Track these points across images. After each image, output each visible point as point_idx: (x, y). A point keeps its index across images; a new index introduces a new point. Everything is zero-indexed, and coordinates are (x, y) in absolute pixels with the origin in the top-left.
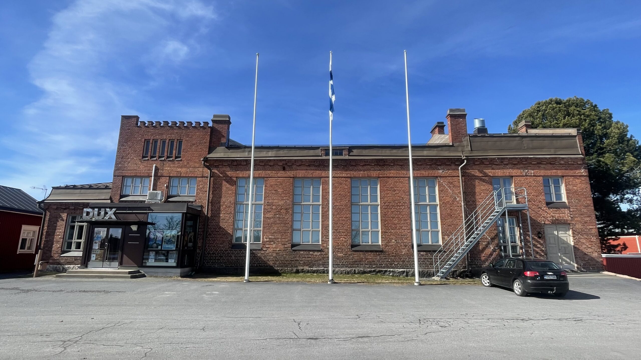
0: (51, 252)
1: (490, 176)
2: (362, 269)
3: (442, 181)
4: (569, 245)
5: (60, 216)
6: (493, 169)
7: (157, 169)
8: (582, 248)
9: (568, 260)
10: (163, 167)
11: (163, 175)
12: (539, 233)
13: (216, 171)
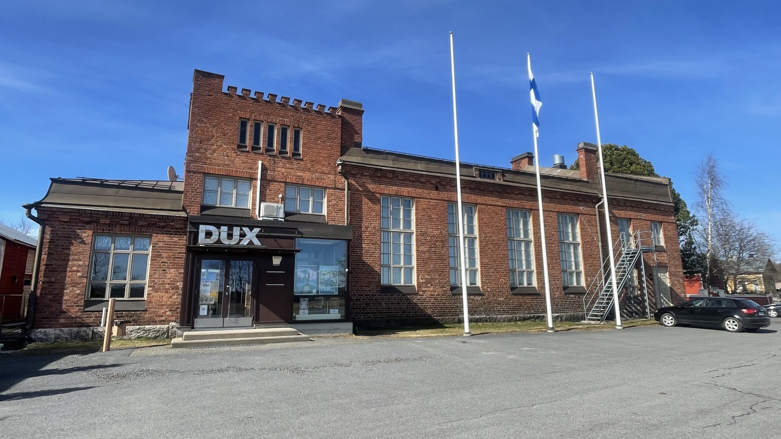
0: (61, 303)
1: (617, 217)
2: (522, 315)
3: (583, 219)
4: (666, 286)
5: (77, 237)
6: (618, 210)
7: (264, 169)
8: (675, 289)
9: (667, 301)
10: (275, 167)
11: (276, 179)
12: (650, 275)
13: (353, 182)
